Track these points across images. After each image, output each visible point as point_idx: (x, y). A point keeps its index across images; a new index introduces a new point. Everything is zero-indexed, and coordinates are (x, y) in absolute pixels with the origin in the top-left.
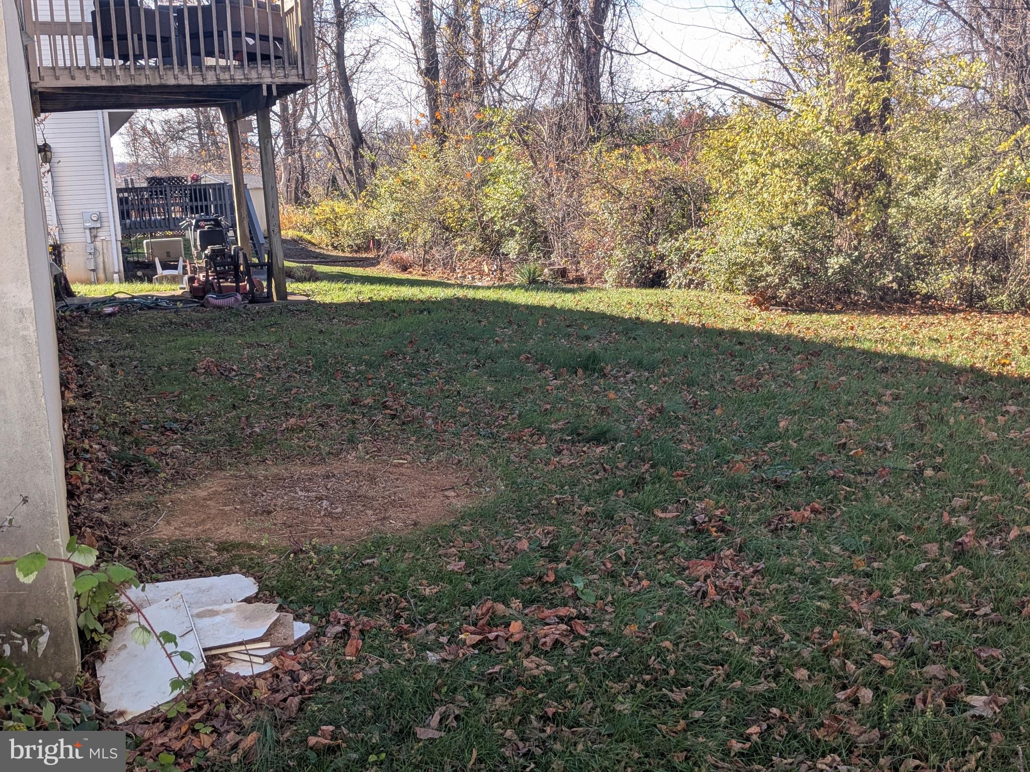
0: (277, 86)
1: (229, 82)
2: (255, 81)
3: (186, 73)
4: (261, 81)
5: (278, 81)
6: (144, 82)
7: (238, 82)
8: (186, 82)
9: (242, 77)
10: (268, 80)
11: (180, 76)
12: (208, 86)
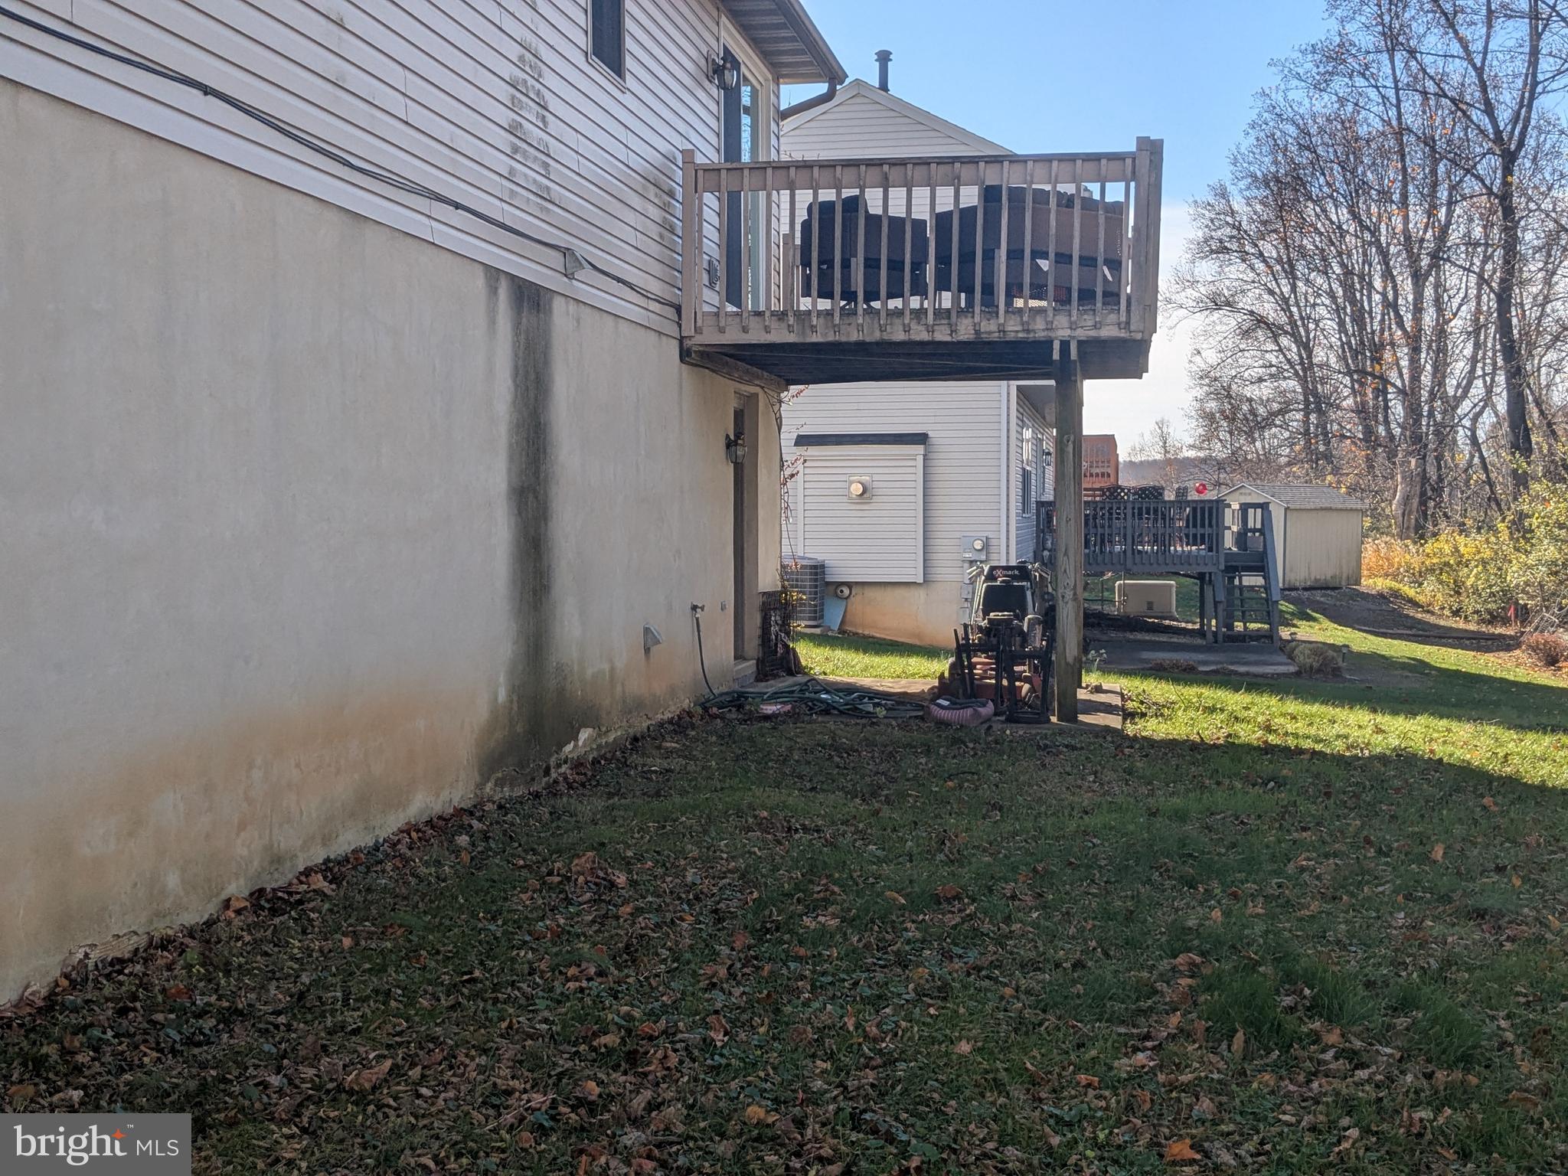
0: (1080, 343)
1: (995, 337)
2: (1041, 335)
3: (923, 321)
4: (1052, 334)
5: (1081, 334)
6: (854, 337)
7: (1011, 337)
8: (924, 336)
9: (1019, 328)
10: (1064, 333)
11: (913, 325)
12: (959, 343)
